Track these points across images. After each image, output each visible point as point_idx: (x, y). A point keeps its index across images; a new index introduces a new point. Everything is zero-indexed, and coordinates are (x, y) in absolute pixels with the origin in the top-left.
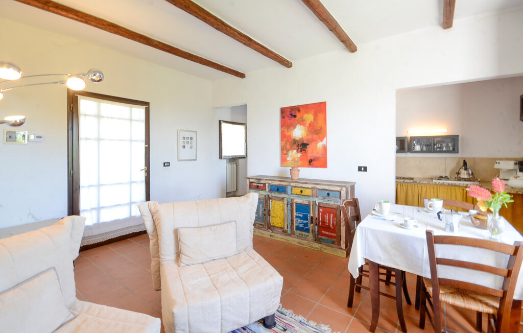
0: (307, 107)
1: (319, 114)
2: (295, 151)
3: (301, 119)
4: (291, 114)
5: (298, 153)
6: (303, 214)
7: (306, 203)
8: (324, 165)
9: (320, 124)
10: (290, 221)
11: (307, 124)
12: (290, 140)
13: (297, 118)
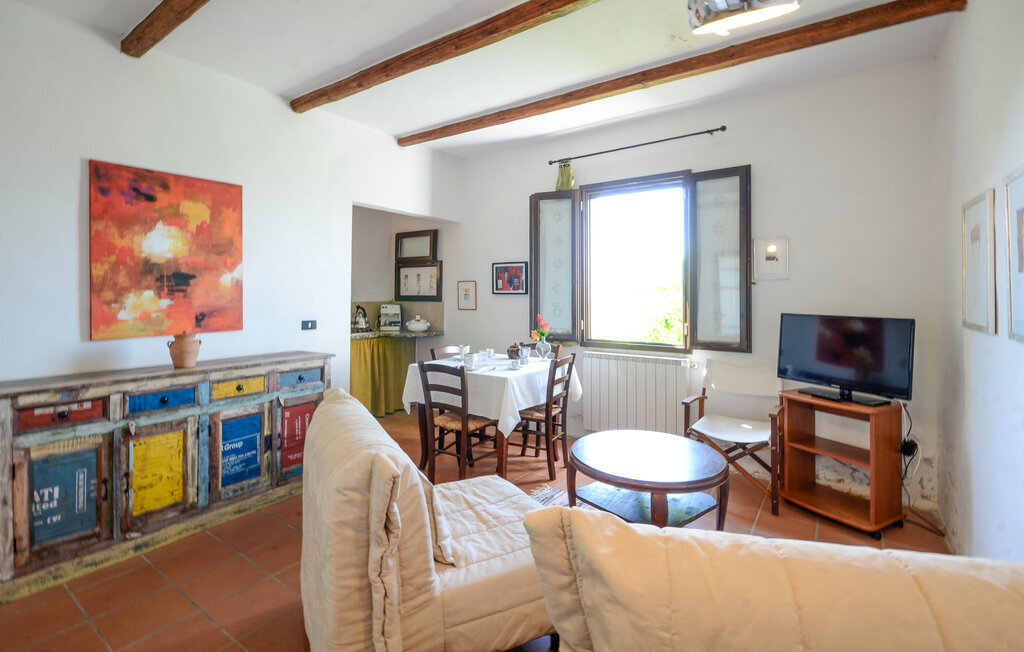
0: (193, 186)
1: (224, 209)
2: (149, 294)
3: (171, 211)
4: (136, 190)
5: (160, 297)
6: (243, 440)
7: (253, 411)
8: (236, 324)
9: (228, 230)
10: (205, 473)
11: (192, 227)
12: (130, 263)
13: (157, 205)
